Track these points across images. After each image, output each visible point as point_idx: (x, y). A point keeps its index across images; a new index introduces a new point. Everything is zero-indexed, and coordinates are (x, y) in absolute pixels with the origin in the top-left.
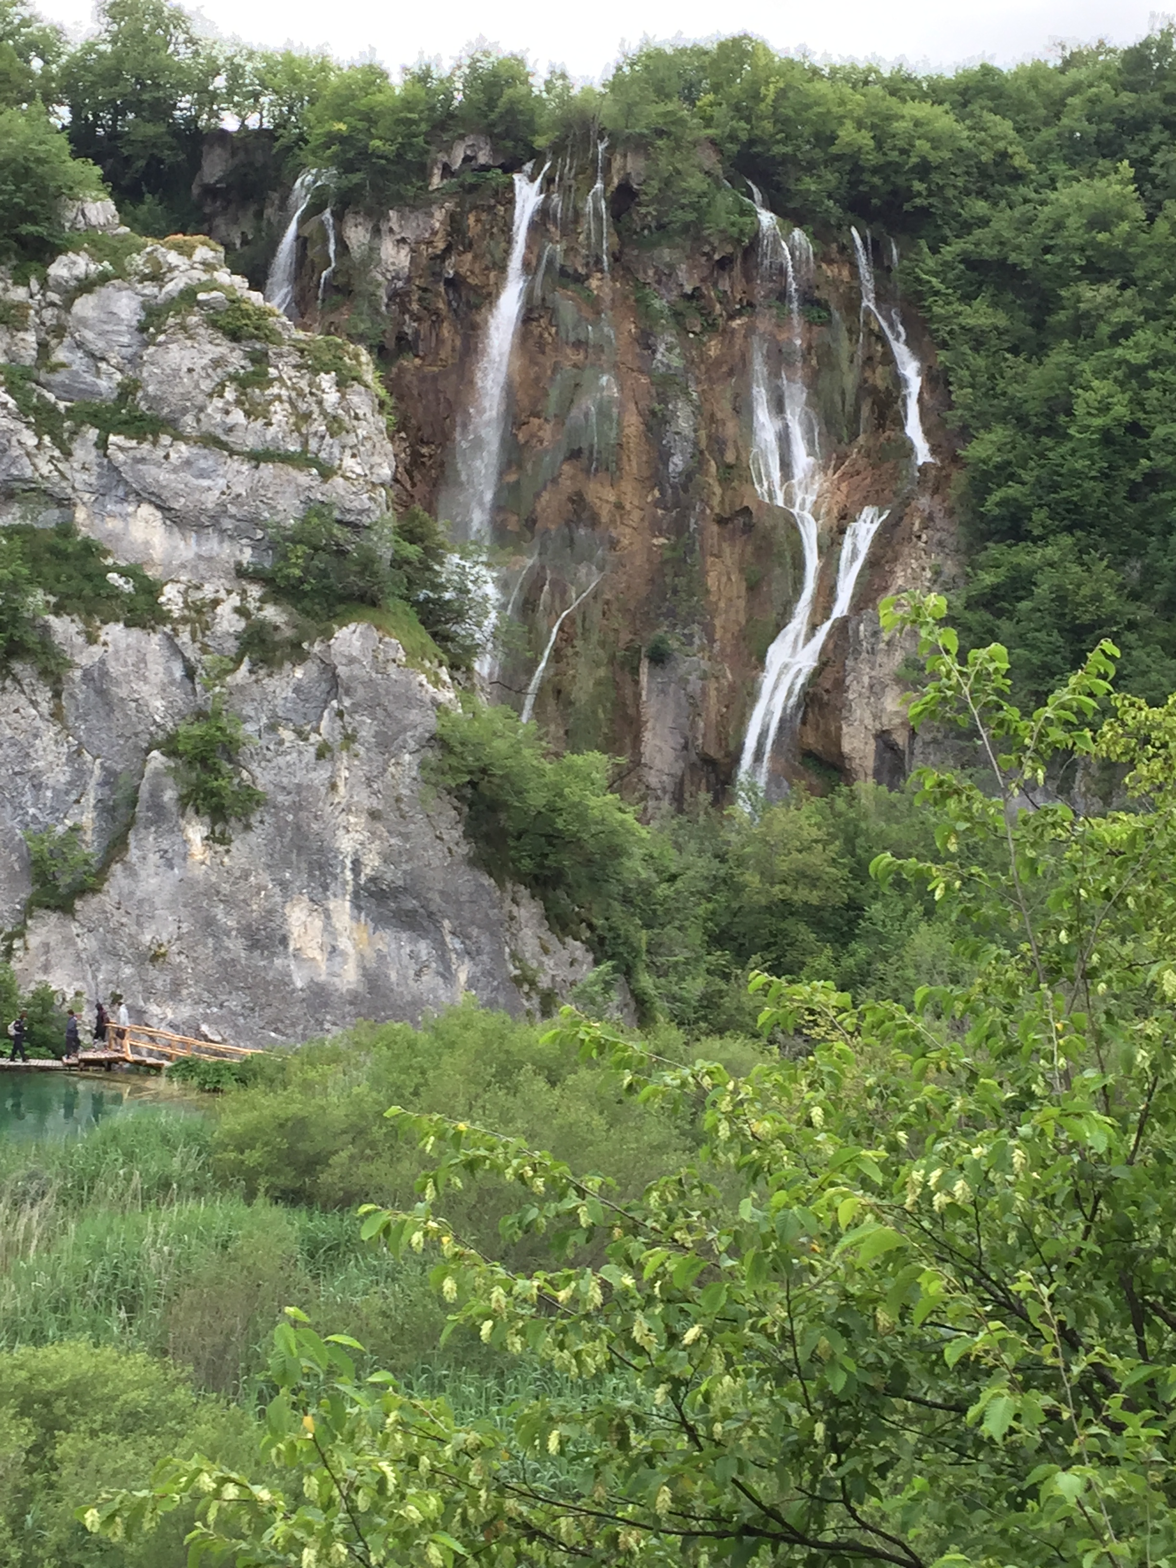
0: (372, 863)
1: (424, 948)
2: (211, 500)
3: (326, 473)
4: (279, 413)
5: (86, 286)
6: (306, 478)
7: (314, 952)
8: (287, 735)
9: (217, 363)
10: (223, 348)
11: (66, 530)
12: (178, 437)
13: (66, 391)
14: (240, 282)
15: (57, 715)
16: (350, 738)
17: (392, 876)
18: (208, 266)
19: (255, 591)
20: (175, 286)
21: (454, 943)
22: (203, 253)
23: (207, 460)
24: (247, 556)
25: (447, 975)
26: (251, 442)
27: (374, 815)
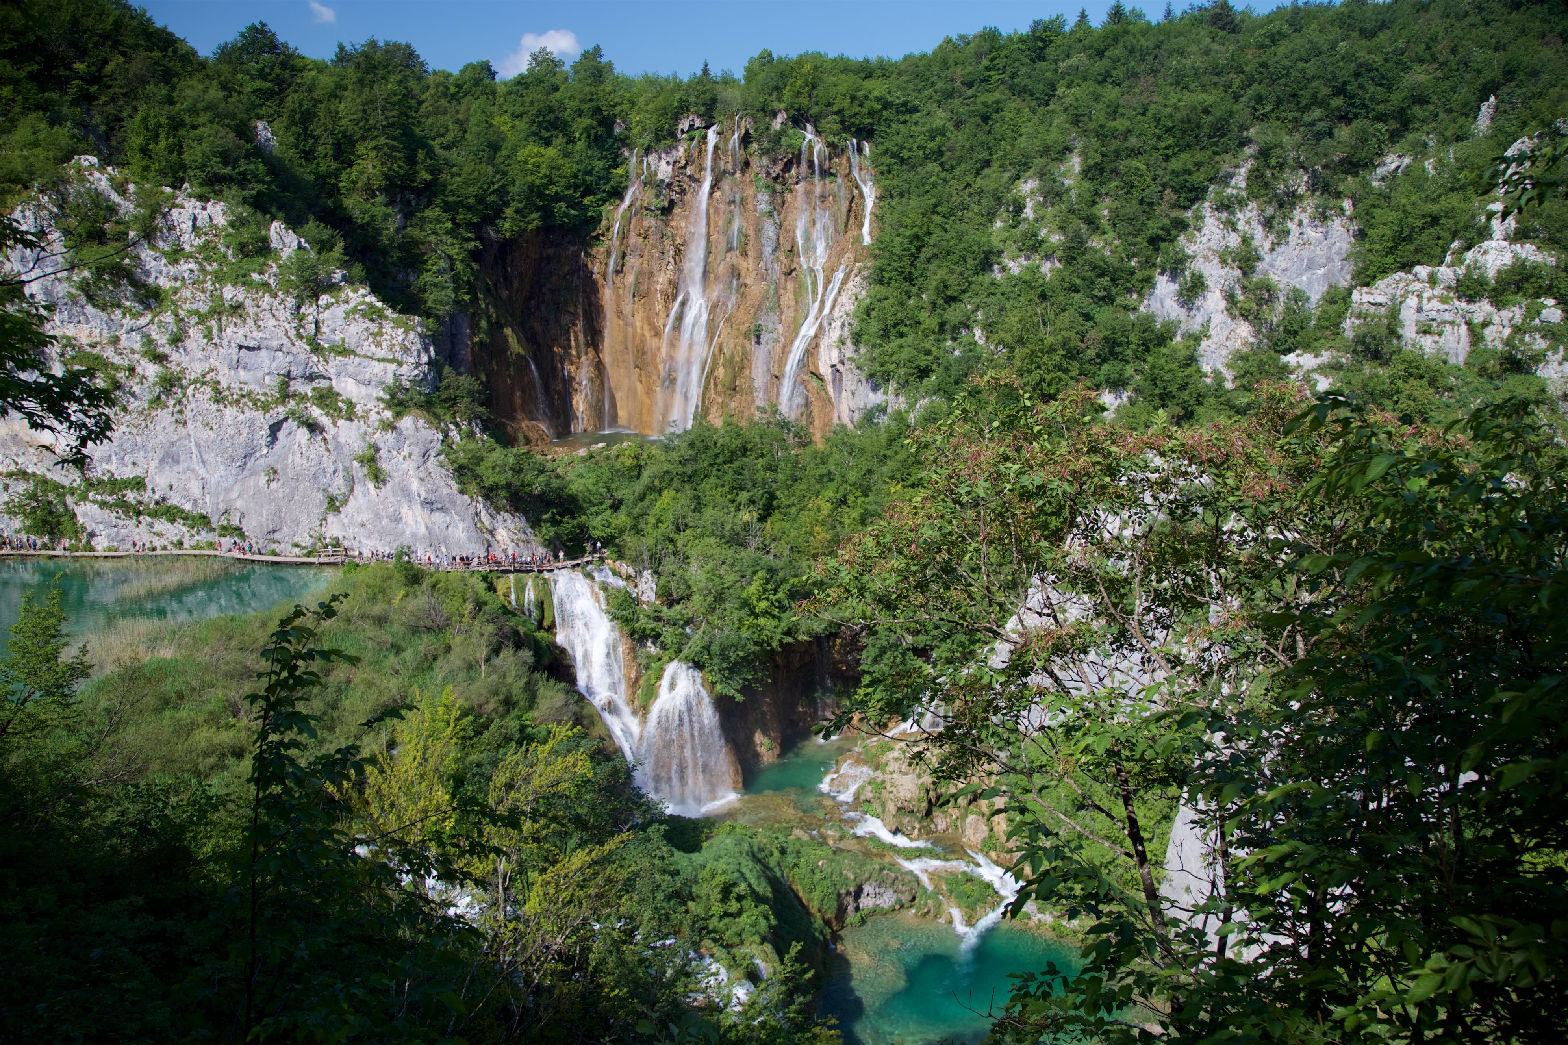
0: (423, 495)
1: (448, 519)
2: (367, 377)
3: (400, 364)
4: (385, 345)
5: (328, 306)
6: (394, 366)
7: (410, 522)
8: (395, 453)
9: (367, 329)
10: (368, 324)
11: (331, 388)
12: (356, 355)
13: (327, 341)
14: (374, 299)
15: (328, 450)
16: (410, 455)
17: (431, 497)
18: (364, 296)
19: (382, 405)
20: (352, 304)
21: (456, 517)
22: (362, 291)
23: (366, 362)
24: (381, 394)
25: (456, 527)
26: (378, 356)
27: (422, 480)
